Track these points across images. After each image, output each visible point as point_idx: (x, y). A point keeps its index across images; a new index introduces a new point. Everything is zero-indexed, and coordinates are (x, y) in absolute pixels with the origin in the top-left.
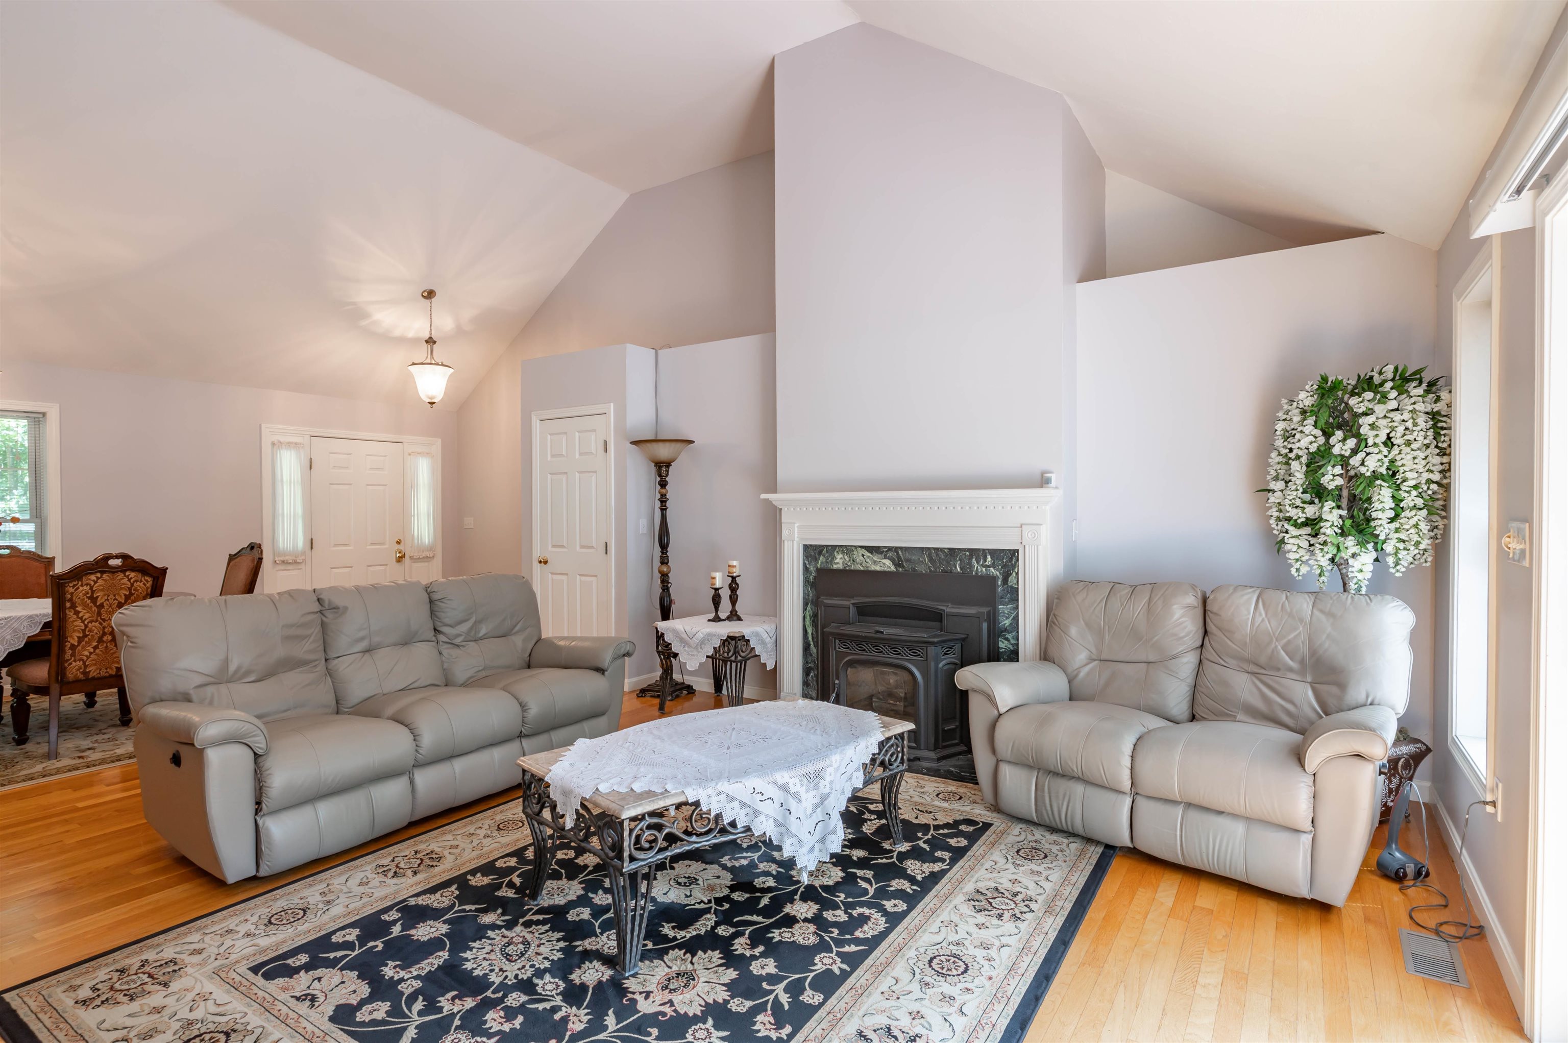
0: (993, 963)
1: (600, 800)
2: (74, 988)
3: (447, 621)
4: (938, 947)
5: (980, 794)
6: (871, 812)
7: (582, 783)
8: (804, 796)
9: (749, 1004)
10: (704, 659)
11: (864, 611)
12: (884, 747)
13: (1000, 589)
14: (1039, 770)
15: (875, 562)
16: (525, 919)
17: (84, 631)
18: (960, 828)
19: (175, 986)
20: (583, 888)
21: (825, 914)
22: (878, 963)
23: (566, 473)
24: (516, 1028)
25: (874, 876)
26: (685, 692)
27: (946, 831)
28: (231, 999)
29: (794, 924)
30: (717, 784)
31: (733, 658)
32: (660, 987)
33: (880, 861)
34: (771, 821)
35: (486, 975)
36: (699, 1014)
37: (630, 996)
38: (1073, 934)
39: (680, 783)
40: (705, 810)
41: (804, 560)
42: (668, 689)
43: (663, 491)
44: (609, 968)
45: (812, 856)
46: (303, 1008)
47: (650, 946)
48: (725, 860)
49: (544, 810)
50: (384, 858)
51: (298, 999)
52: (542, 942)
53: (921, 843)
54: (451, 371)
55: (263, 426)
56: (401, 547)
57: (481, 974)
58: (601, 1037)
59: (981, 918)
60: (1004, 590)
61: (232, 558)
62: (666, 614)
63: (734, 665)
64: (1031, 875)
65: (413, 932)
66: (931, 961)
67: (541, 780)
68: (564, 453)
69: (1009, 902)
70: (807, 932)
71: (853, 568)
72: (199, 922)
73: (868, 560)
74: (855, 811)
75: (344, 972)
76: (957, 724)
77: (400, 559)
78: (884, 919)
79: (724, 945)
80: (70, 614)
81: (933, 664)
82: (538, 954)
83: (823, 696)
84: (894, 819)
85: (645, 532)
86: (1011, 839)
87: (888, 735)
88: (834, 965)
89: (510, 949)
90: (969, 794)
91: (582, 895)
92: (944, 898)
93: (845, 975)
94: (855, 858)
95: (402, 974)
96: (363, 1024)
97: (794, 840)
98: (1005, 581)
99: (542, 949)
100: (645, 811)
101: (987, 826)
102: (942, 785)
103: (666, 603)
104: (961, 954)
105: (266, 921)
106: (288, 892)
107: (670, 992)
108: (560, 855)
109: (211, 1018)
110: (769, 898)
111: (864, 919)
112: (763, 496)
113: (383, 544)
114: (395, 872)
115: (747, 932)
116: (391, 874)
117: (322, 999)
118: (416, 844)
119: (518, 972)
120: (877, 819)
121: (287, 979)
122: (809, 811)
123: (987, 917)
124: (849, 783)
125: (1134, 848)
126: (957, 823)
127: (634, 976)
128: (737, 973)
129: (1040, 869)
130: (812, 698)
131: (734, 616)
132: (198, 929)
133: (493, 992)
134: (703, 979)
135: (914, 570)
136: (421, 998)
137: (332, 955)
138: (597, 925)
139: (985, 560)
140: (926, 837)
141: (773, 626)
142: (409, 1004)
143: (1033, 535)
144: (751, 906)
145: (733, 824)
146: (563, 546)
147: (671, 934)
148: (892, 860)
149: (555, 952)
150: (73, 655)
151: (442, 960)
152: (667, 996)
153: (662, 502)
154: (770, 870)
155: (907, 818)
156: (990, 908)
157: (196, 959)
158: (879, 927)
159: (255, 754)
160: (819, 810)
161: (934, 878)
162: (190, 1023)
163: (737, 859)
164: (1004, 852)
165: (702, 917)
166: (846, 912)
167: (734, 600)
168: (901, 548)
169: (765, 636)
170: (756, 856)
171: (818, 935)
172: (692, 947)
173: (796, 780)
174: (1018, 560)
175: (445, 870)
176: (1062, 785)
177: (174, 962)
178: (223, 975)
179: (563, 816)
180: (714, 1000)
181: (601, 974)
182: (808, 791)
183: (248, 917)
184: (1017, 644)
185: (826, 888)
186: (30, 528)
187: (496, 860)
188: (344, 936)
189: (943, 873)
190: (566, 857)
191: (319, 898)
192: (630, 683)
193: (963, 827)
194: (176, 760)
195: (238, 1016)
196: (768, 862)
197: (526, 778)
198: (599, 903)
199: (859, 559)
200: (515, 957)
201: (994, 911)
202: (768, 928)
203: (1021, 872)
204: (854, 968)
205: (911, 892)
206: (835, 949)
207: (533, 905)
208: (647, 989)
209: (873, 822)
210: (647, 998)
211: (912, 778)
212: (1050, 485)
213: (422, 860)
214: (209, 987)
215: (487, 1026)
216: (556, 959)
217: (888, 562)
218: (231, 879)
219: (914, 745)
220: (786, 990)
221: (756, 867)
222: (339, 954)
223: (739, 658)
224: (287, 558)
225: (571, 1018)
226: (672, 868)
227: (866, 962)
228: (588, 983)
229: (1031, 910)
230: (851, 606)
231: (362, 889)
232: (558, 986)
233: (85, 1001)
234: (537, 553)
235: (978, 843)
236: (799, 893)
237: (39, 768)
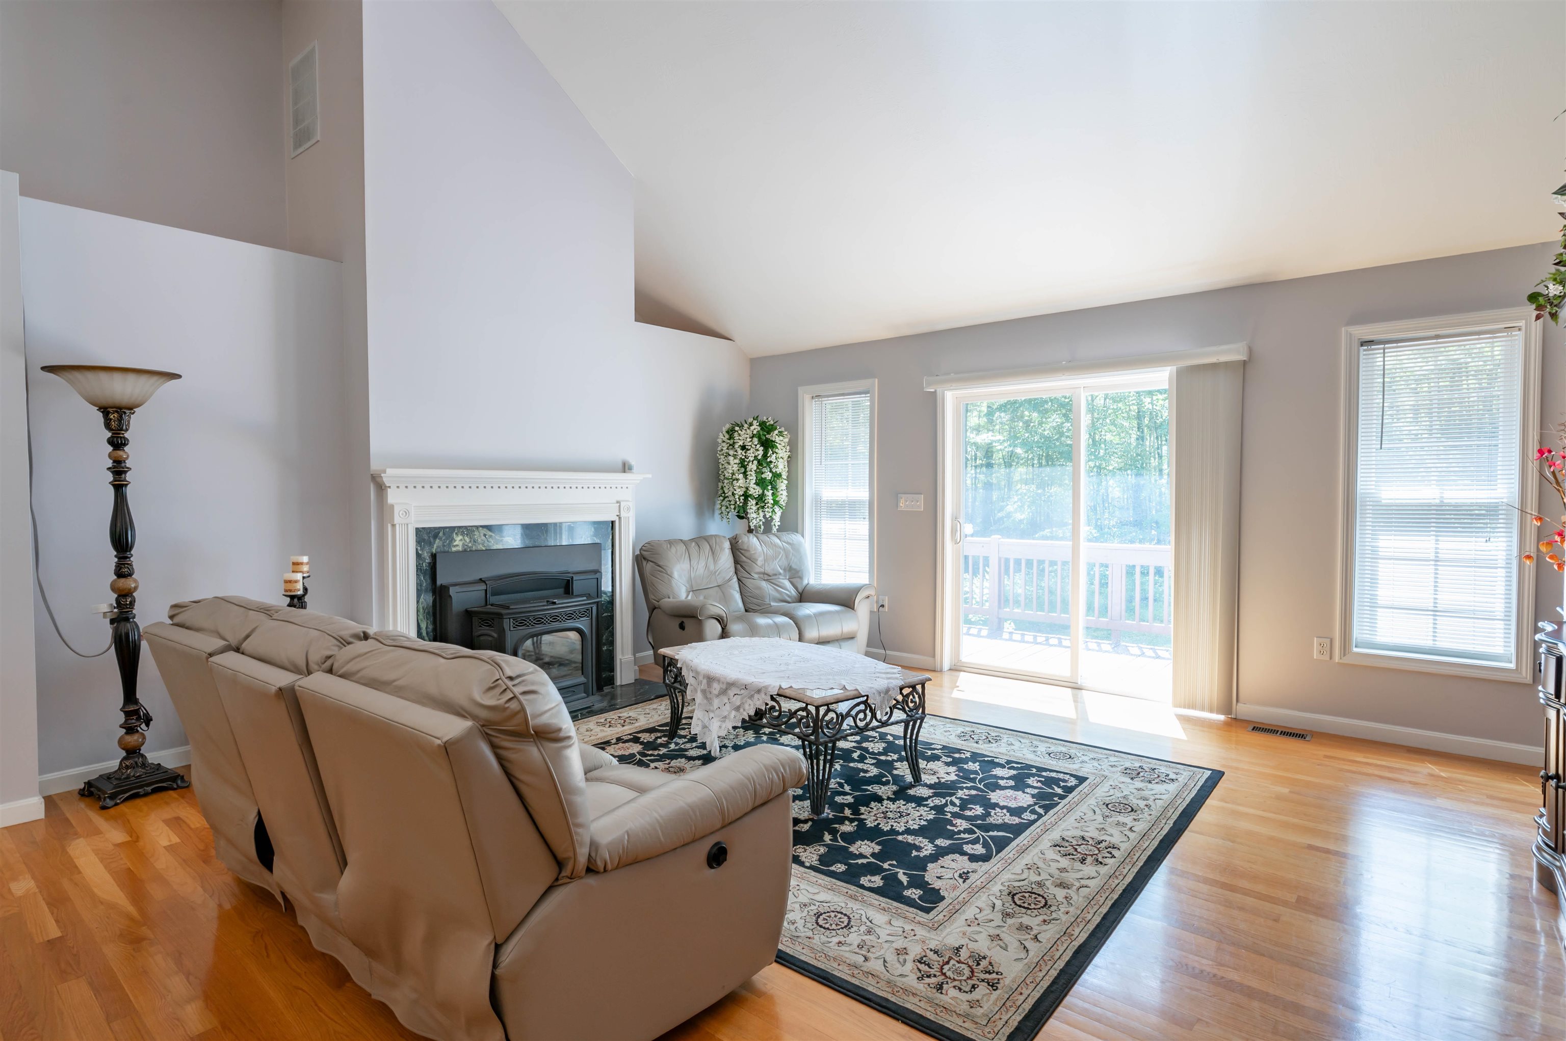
15: (497, 541)
41: (416, 545)
43: (121, 455)
71: (474, 548)
73: (490, 539)
143: (627, 509)
153: (117, 473)
168: (525, 525)
174: (613, 529)
199: (480, 539)
217: (510, 540)
230: (487, 588)
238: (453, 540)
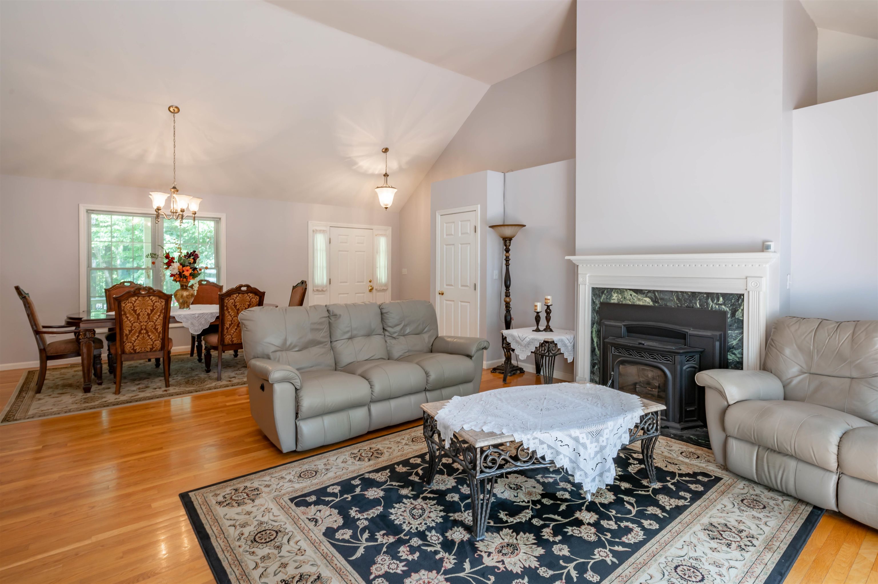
0: (723, 578)
1: (464, 434)
2: (216, 495)
3: (390, 324)
4: (682, 559)
5: (713, 456)
6: (634, 459)
7: (454, 423)
8: (589, 445)
9: (551, 572)
10: (530, 354)
11: (630, 330)
12: (644, 419)
13: (729, 320)
14: (759, 446)
15: (639, 300)
16: (423, 495)
17: (231, 321)
18: (698, 478)
19: (257, 502)
20: (455, 482)
21: (602, 522)
22: (638, 562)
23: (454, 245)
24: (415, 559)
25: (636, 502)
26: (519, 372)
27: (687, 479)
28: (280, 514)
29: (581, 525)
30: (533, 433)
31: (547, 354)
32: (497, 550)
33: (640, 492)
34: (567, 459)
35: (401, 524)
36: (520, 572)
37: (479, 553)
38: (788, 568)
39: (511, 429)
40: (525, 447)
41: (592, 297)
42: (509, 369)
43: (507, 254)
44: (468, 533)
45: (594, 484)
46: (311, 525)
47: (492, 524)
48: (539, 477)
49: (434, 435)
50: (355, 449)
51: (310, 520)
52: (432, 510)
53: (669, 484)
54: (396, 190)
55: (309, 222)
56: (371, 284)
57: (399, 523)
58: (462, 575)
59: (714, 544)
60: (732, 321)
61: (294, 288)
62: (508, 326)
63: (547, 358)
64: (753, 519)
65: (366, 493)
66: (676, 568)
67: (432, 418)
68: (453, 233)
69: (736, 536)
70: (590, 532)
71: (624, 302)
72: (270, 470)
73: (634, 298)
74: (623, 456)
75: (332, 509)
76: (696, 407)
77: (371, 290)
78: (642, 532)
79: (537, 531)
80: (226, 312)
81: (679, 367)
82: (429, 517)
83: (603, 382)
84: (650, 466)
85: (497, 278)
86: (736, 491)
87: (647, 411)
88: (607, 558)
89: (415, 512)
90: (704, 455)
91: (455, 486)
92: (686, 525)
93: (615, 566)
94: (623, 488)
95: (359, 516)
96: (338, 540)
97: (582, 473)
98: (733, 314)
99: (431, 515)
100: (490, 444)
101: (718, 479)
102: (685, 447)
103: (508, 319)
104: (699, 567)
105: (298, 475)
106: (309, 461)
107: (502, 555)
108: (444, 460)
109: (271, 522)
110: (566, 506)
111: (628, 531)
112: (567, 258)
113: (363, 282)
114: (360, 458)
115: (551, 525)
116: (357, 459)
117: (320, 522)
118: (370, 444)
119: (418, 526)
120: (638, 463)
121: (305, 508)
122: (592, 455)
123: (719, 544)
124: (619, 441)
125: (839, 512)
126: (695, 474)
127: (482, 540)
128: (544, 550)
129: (761, 515)
130: (596, 383)
131: (548, 329)
132: (269, 474)
133: (405, 535)
134: (522, 551)
135: (666, 305)
136: (367, 531)
137: (327, 499)
138: (462, 505)
139: (718, 300)
140: (673, 481)
141: (572, 337)
142: (362, 534)
143: (756, 284)
144: (554, 509)
145: (543, 458)
146: (451, 285)
147: (505, 518)
148: (648, 493)
149: (438, 518)
150: (227, 332)
151: (379, 512)
152: (501, 558)
153: (507, 261)
154: (567, 487)
155: (659, 466)
156: (721, 538)
157: (267, 490)
158: (639, 537)
159: (296, 388)
160: (599, 456)
161: (679, 510)
162: (262, 523)
163: (546, 477)
164: (731, 499)
165: (523, 511)
166: (616, 523)
167: (548, 319)
168: (657, 291)
169: (567, 342)
170: (558, 477)
171: (597, 535)
172: (517, 528)
173: (584, 435)
174: (743, 300)
175: (383, 461)
176: (779, 460)
177: (257, 489)
178: (278, 500)
179: (444, 440)
180: (529, 566)
181: (463, 536)
182: (591, 443)
183: (291, 471)
184: (742, 358)
185: (603, 505)
186: (214, 272)
187: (410, 458)
188: (333, 489)
189: (685, 507)
190: (447, 462)
191: (323, 466)
192: (486, 364)
193: (700, 478)
194: (262, 388)
195: (282, 524)
196: (566, 482)
197: (425, 415)
198: (464, 492)
199: (628, 297)
200: (417, 517)
201: (724, 541)
202: (565, 525)
203: (745, 515)
204: (621, 563)
205: (662, 517)
206: (608, 547)
207: (427, 488)
208: (489, 551)
209: (636, 465)
210: (489, 556)
211: (663, 439)
212: (769, 250)
213: (373, 453)
214: (272, 505)
215: (400, 555)
216: (439, 522)
217: (648, 300)
218: (285, 451)
219: (665, 418)
220: (575, 568)
221: (558, 484)
222: (330, 499)
223: (551, 354)
224: (319, 288)
225: (445, 559)
226: (507, 478)
227: (630, 560)
228: (455, 540)
229: (753, 544)
230: (623, 327)
231: (343, 465)
232: (439, 539)
233: (220, 503)
234: (438, 289)
235: (712, 490)
236: (585, 505)
237: (213, 384)
238: (611, 296)
